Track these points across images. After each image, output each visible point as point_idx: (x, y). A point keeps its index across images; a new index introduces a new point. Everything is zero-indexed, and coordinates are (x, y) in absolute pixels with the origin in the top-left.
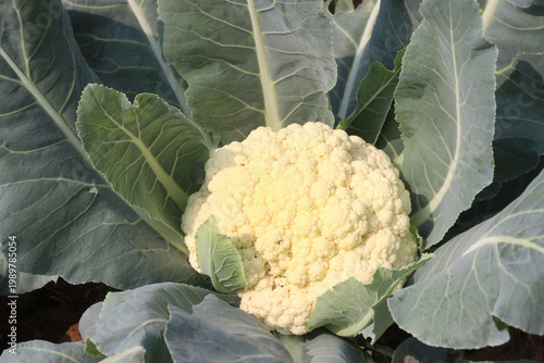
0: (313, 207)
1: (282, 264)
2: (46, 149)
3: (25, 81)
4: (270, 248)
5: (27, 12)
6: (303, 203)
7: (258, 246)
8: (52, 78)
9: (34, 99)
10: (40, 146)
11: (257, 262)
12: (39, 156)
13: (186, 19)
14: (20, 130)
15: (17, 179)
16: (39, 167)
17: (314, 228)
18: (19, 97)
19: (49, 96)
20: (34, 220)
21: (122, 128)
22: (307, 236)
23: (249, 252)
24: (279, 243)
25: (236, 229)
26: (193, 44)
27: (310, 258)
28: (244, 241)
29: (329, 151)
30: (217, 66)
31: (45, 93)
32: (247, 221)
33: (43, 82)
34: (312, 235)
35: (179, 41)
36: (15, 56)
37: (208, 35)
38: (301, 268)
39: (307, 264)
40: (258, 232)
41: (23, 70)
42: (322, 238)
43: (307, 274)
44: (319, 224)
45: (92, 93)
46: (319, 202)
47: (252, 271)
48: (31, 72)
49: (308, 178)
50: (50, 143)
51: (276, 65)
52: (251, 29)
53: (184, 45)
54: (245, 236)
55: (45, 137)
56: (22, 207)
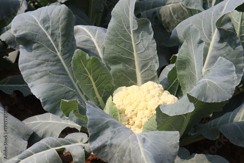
0: (146, 101)
1: (133, 119)
2: (61, 76)
3: (59, 54)
4: (130, 113)
5: (63, 33)
6: (143, 99)
7: (126, 112)
8: (67, 55)
9: (60, 61)
10: (60, 74)
11: (125, 118)
12: (59, 77)
13: (112, 47)
14: (54, 68)
15: (51, 82)
16: (58, 80)
17: (145, 107)
18: (56, 58)
19: (65, 61)
20: (53, 95)
21: (86, 69)
22: (143, 110)
23: (123, 115)
24: (133, 111)
25: (119, 106)
26: (114, 55)
27: (143, 116)
28: (121, 110)
29: (155, 88)
30: (121, 64)
31: (64, 59)
32: (123, 104)
33: (64, 56)
34: (144, 109)
35: (110, 54)
36: (57, 46)
37: (119, 52)
38: (140, 119)
39: (142, 118)
40: (126, 108)
41: (59, 51)
42: (148, 111)
43: (141, 122)
44: (147, 106)
45: (78, 52)
46: (148, 100)
47: (123, 121)
48: (61, 52)
49: (145, 93)
50: (63, 74)
51: (141, 65)
52: (133, 52)
53: (111, 55)
54: (122, 109)
55: (62, 72)
56: (51, 90)
